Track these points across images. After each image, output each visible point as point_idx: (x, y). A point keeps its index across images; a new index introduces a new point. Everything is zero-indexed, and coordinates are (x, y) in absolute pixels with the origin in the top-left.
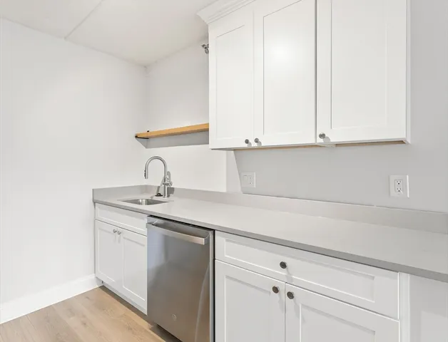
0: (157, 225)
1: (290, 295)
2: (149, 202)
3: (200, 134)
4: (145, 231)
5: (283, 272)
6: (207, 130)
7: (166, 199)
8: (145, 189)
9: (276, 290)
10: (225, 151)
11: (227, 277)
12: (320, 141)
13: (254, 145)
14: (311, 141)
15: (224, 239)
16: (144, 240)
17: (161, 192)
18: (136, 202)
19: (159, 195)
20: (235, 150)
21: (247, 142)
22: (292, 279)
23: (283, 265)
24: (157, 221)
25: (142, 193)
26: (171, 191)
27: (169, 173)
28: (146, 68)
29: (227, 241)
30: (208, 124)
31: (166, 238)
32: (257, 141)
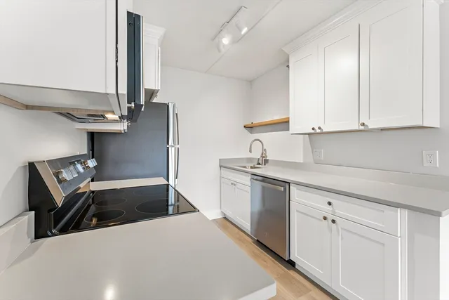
0: (256, 180)
1: (334, 221)
2: (252, 168)
3: (284, 124)
4: (249, 183)
5: (330, 208)
6: (288, 122)
7: (263, 166)
8: (250, 160)
9: (325, 218)
10: (302, 135)
11: (297, 211)
12: (362, 128)
13: (318, 131)
14: (356, 127)
15: (295, 189)
16: (249, 189)
17: (260, 162)
18: (245, 167)
19: (259, 164)
20: (309, 134)
21: (313, 129)
22: (334, 212)
23: (330, 204)
24: (256, 177)
25: (248, 162)
26: (266, 161)
27: (265, 150)
28: (251, 82)
29: (297, 189)
30: (289, 118)
31: (263, 188)
32: (319, 128)
